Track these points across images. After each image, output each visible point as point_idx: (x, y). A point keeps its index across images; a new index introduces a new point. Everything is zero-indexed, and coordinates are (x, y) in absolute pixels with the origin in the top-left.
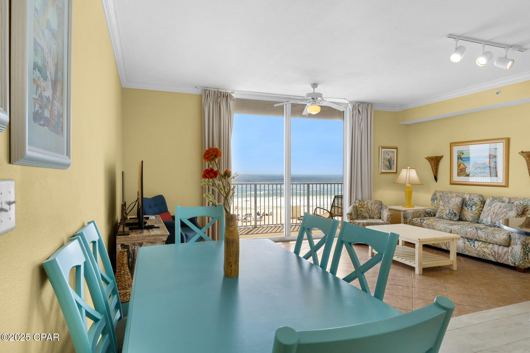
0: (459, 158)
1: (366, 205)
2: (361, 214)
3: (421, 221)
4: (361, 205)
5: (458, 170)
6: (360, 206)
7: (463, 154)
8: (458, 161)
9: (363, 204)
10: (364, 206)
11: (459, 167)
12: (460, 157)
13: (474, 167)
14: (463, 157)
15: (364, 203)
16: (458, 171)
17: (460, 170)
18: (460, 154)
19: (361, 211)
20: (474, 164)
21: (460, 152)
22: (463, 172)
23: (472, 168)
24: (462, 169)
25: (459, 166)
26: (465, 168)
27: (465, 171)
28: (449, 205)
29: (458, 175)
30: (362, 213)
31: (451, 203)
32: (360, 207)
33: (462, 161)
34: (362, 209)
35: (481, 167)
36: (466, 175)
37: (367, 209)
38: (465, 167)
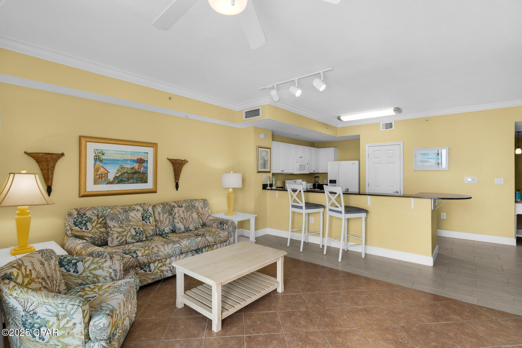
0: (96, 159)
3: (133, 256)
5: (95, 175)
7: (103, 154)
8: (95, 163)
11: (98, 172)
12: (99, 158)
13: (120, 172)
14: (103, 158)
16: (94, 178)
17: (98, 176)
18: (99, 154)
20: (120, 168)
21: (99, 151)
22: (103, 179)
23: (117, 174)
24: (102, 175)
25: (96, 170)
26: (107, 174)
27: (106, 177)
28: (131, 223)
29: (95, 183)
31: (132, 219)
33: (102, 163)
35: (128, 172)
36: (108, 183)
38: (106, 172)
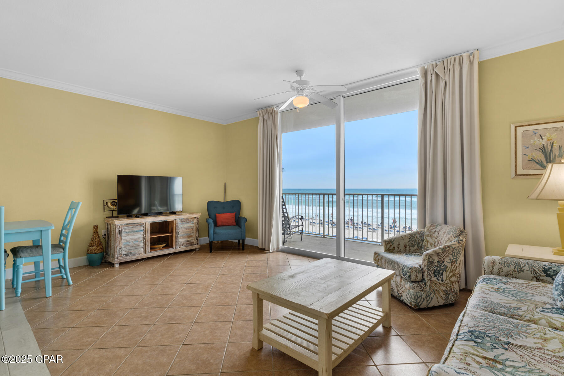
1: (436, 233)
2: (425, 246)
4: (430, 232)
6: (427, 233)
9: (433, 231)
10: (433, 235)
15: (436, 229)
19: (427, 241)
30: (428, 245)
32: (428, 235)
34: (429, 239)
37: (436, 240)
